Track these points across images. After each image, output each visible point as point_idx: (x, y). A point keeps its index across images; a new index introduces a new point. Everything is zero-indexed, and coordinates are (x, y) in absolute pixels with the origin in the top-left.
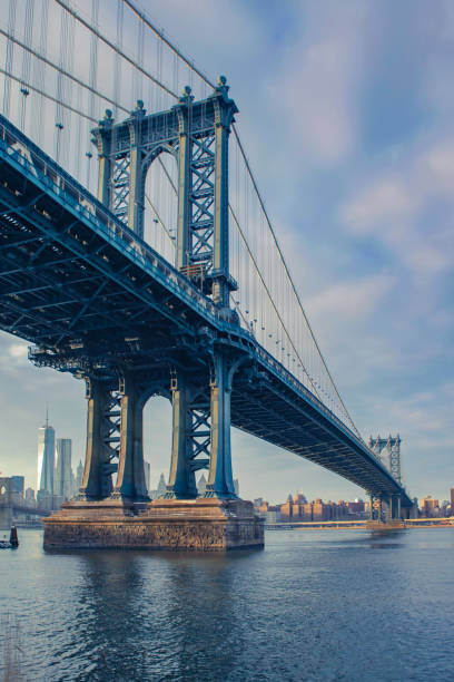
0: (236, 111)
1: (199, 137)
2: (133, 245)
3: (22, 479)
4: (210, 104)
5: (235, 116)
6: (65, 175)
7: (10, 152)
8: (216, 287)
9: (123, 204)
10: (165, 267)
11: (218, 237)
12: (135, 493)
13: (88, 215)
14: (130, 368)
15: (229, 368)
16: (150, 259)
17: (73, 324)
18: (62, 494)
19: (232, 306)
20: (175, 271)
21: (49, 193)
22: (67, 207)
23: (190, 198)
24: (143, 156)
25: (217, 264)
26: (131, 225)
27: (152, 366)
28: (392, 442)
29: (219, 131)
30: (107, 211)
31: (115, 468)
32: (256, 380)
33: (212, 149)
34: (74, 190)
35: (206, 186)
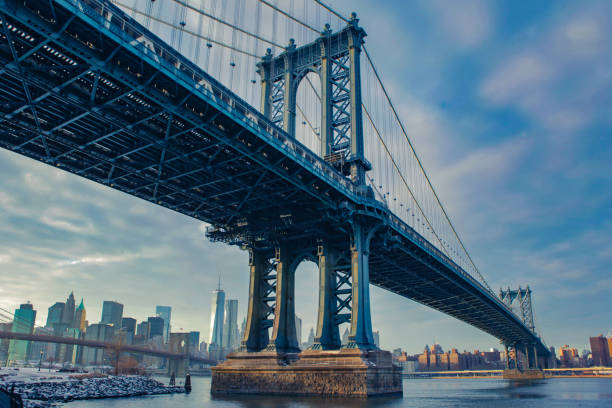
0: (364, 35)
1: (337, 58)
2: (286, 143)
3: (198, 333)
4: (344, 34)
5: (364, 39)
6: (236, 98)
7: (197, 87)
8: (354, 169)
9: (279, 114)
10: (312, 157)
11: (354, 130)
12: (287, 345)
13: (252, 125)
14: (284, 239)
15: (366, 234)
16: (299, 152)
17: (240, 207)
18: (229, 346)
19: (368, 183)
20: (320, 159)
21: (224, 112)
22: (237, 121)
23: (331, 103)
24: (294, 77)
25: (354, 151)
26: (285, 129)
27: (303, 236)
28: (523, 293)
29: (352, 52)
30: (267, 119)
31: (271, 323)
32: (390, 243)
33: (347, 65)
34: (242, 107)
35: (344, 92)
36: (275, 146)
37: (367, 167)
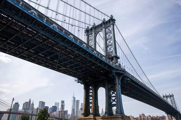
0: (115, 20)
1: (108, 27)
2: (94, 52)
4: (109, 20)
5: (115, 22)
6: (80, 40)
7: (69, 37)
8: (114, 59)
9: (92, 43)
10: (101, 55)
11: (114, 47)
12: (96, 114)
13: (84, 47)
15: (119, 78)
16: (98, 54)
17: (81, 71)
19: (119, 62)
20: (104, 56)
21: (77, 44)
22: (80, 46)
23: (106, 40)
26: (93, 48)
27: (100, 79)
28: (171, 96)
29: (112, 26)
30: (89, 45)
31: (91, 107)
32: (127, 81)
33: (111, 29)
34: (81, 42)
35: (110, 37)
36: (91, 53)
37: (118, 58)
